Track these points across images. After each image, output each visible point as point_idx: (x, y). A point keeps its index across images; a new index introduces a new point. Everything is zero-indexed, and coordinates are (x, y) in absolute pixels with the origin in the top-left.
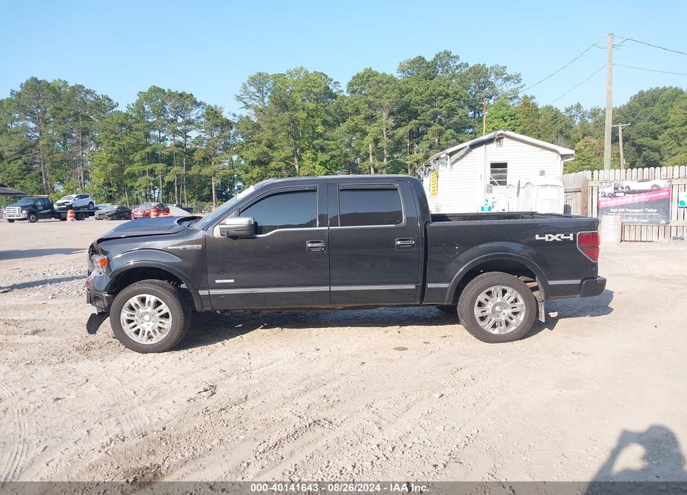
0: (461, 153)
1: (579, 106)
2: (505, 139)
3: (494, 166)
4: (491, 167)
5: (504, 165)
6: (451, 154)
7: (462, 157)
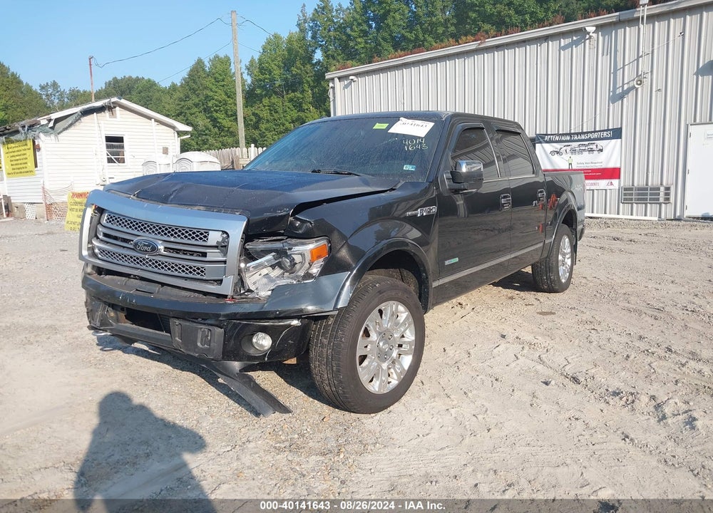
0: (70, 120)
1: (55, 85)
2: (118, 108)
3: (109, 139)
4: (107, 141)
5: (120, 140)
6: (57, 121)
7: (71, 125)
